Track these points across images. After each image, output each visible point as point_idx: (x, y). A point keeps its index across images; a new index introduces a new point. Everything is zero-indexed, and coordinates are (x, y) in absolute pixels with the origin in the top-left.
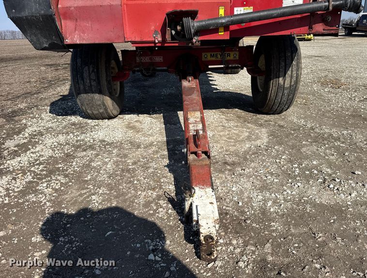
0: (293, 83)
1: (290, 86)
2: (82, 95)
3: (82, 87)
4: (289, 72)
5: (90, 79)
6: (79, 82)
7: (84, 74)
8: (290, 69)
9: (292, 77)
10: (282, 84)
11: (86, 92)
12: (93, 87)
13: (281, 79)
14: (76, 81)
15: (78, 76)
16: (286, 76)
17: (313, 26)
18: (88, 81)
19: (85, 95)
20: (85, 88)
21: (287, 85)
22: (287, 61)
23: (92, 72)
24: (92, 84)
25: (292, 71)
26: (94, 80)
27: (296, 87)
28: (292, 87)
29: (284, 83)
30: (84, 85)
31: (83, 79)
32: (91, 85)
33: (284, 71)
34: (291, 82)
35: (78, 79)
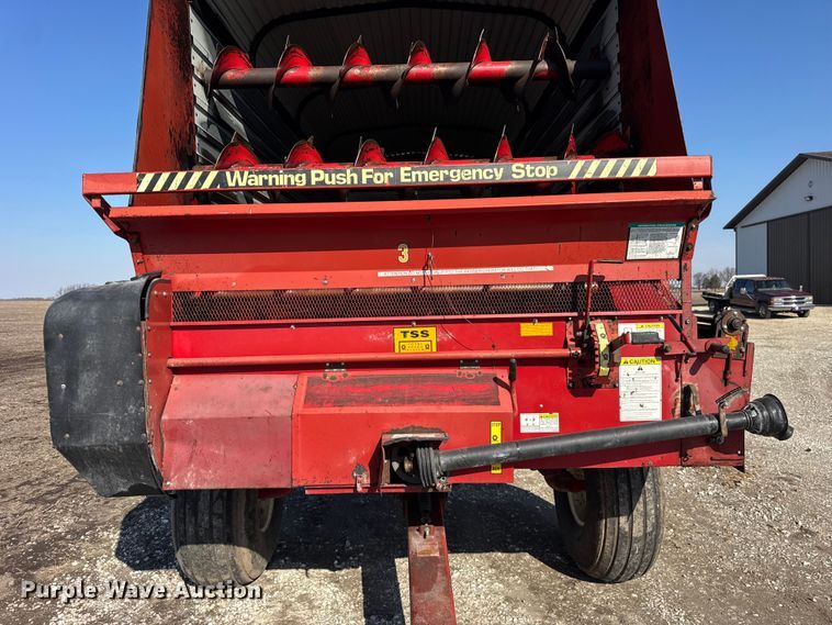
0: (649, 529)
1: (645, 534)
2: (189, 547)
3: (191, 530)
4: (640, 506)
5: (211, 514)
6: (187, 519)
7: (200, 503)
8: (641, 499)
9: (646, 515)
10: (627, 530)
11: (198, 541)
12: (215, 531)
13: (623, 519)
14: (181, 516)
15: (188, 506)
16: (635, 512)
17: (689, 452)
18: (207, 518)
19: (195, 547)
20: (196, 533)
21: (638, 531)
22: (632, 481)
23: (217, 499)
24: (214, 523)
25: (645, 504)
26: (220, 516)
27: (656, 536)
28: (649, 538)
29: (631, 529)
30: (197, 525)
31: (195, 514)
32: (211, 526)
33: (627, 503)
34: (645, 526)
35: (184, 514)
